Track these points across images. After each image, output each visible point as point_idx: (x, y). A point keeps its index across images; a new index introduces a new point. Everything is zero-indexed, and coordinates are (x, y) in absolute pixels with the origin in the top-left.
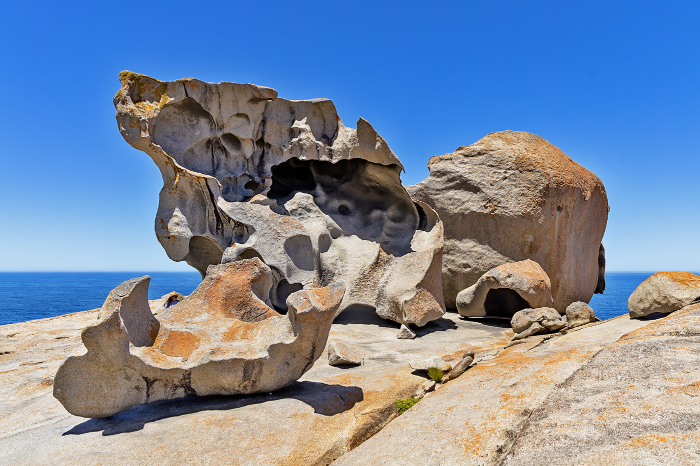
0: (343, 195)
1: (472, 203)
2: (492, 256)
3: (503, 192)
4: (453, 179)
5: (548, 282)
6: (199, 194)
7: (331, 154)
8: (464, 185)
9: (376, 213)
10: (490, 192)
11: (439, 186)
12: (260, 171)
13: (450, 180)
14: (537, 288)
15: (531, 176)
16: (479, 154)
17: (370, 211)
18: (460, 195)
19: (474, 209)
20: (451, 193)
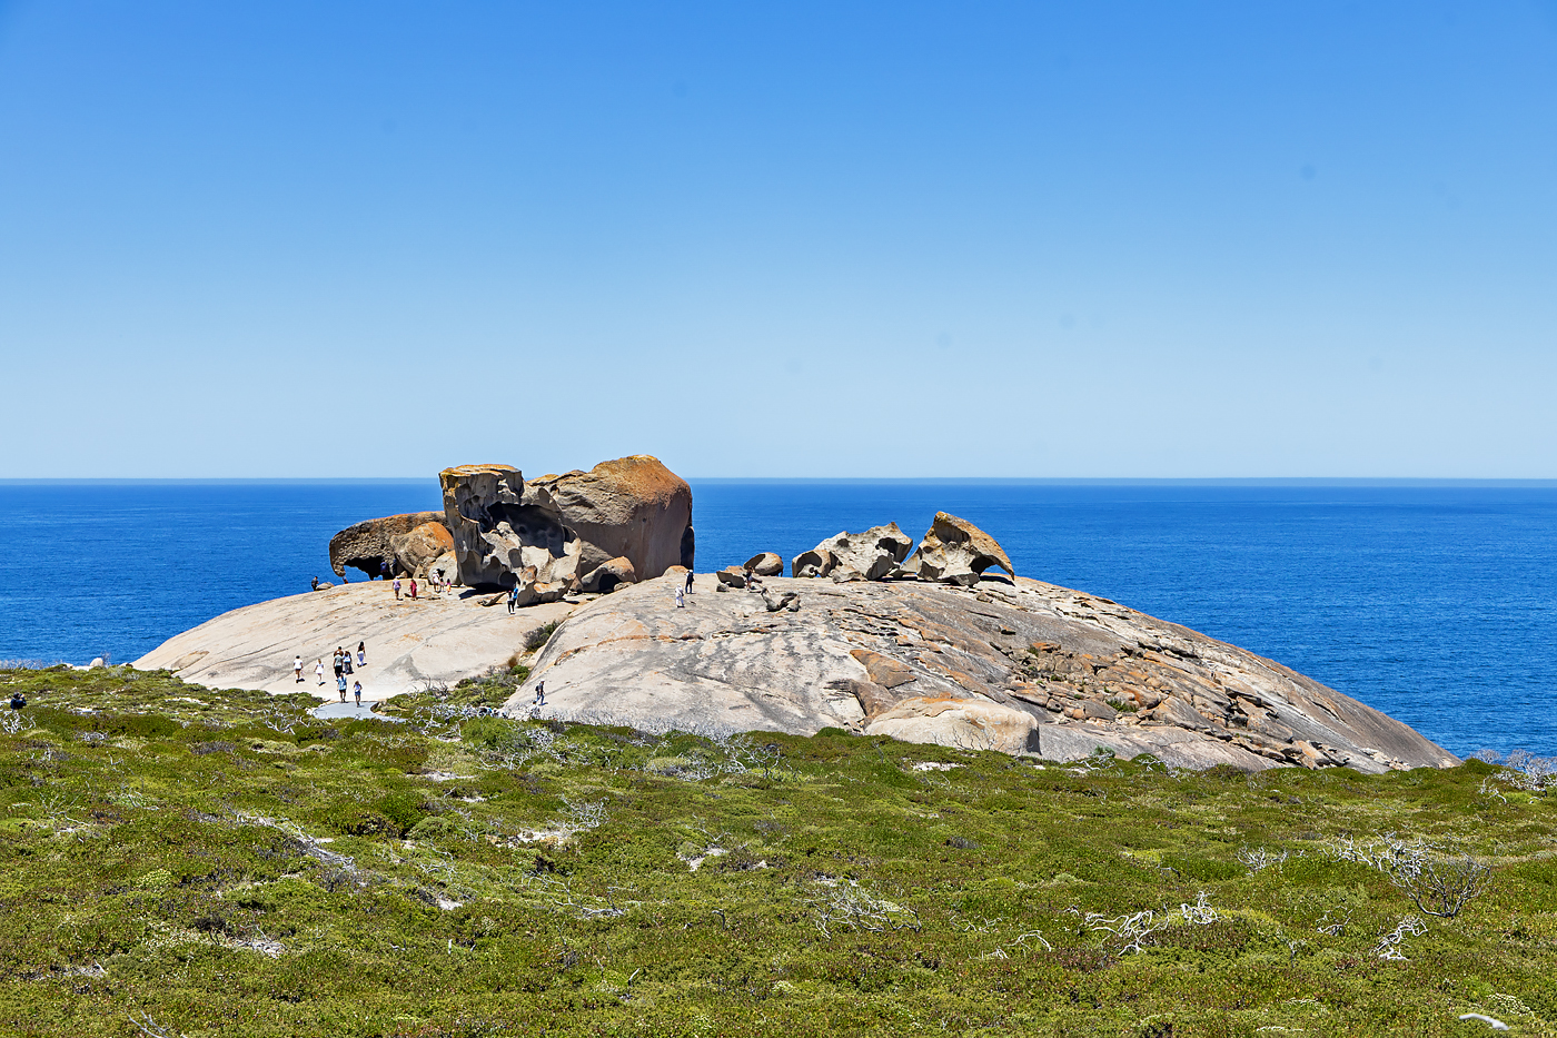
0: (521, 521)
1: (588, 515)
2: (601, 553)
3: (608, 509)
4: (576, 498)
5: (633, 569)
6: (471, 530)
7: (520, 500)
8: (583, 503)
9: (541, 532)
10: (601, 509)
11: (566, 503)
12: (484, 512)
13: (573, 499)
14: (626, 573)
15: (627, 498)
16: (594, 480)
17: (537, 531)
18: (580, 509)
19: (590, 520)
20: (574, 508)
